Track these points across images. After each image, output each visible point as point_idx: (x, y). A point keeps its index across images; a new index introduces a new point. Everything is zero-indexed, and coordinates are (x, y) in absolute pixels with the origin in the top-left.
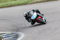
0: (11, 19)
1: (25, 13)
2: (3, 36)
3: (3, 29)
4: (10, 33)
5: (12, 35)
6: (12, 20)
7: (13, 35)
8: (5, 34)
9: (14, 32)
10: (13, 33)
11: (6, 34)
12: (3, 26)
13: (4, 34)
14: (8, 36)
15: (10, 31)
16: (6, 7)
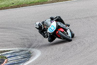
0: (19, 28)
1: (37, 23)
2: (7, 54)
3: (7, 43)
4: (17, 49)
5: (21, 53)
6: (21, 28)
7: (23, 53)
8: (9, 51)
9: (25, 49)
10: (23, 51)
11: (11, 52)
12: (7, 39)
13: (7, 51)
14: (14, 54)
15: (18, 47)
16: (12, 7)
